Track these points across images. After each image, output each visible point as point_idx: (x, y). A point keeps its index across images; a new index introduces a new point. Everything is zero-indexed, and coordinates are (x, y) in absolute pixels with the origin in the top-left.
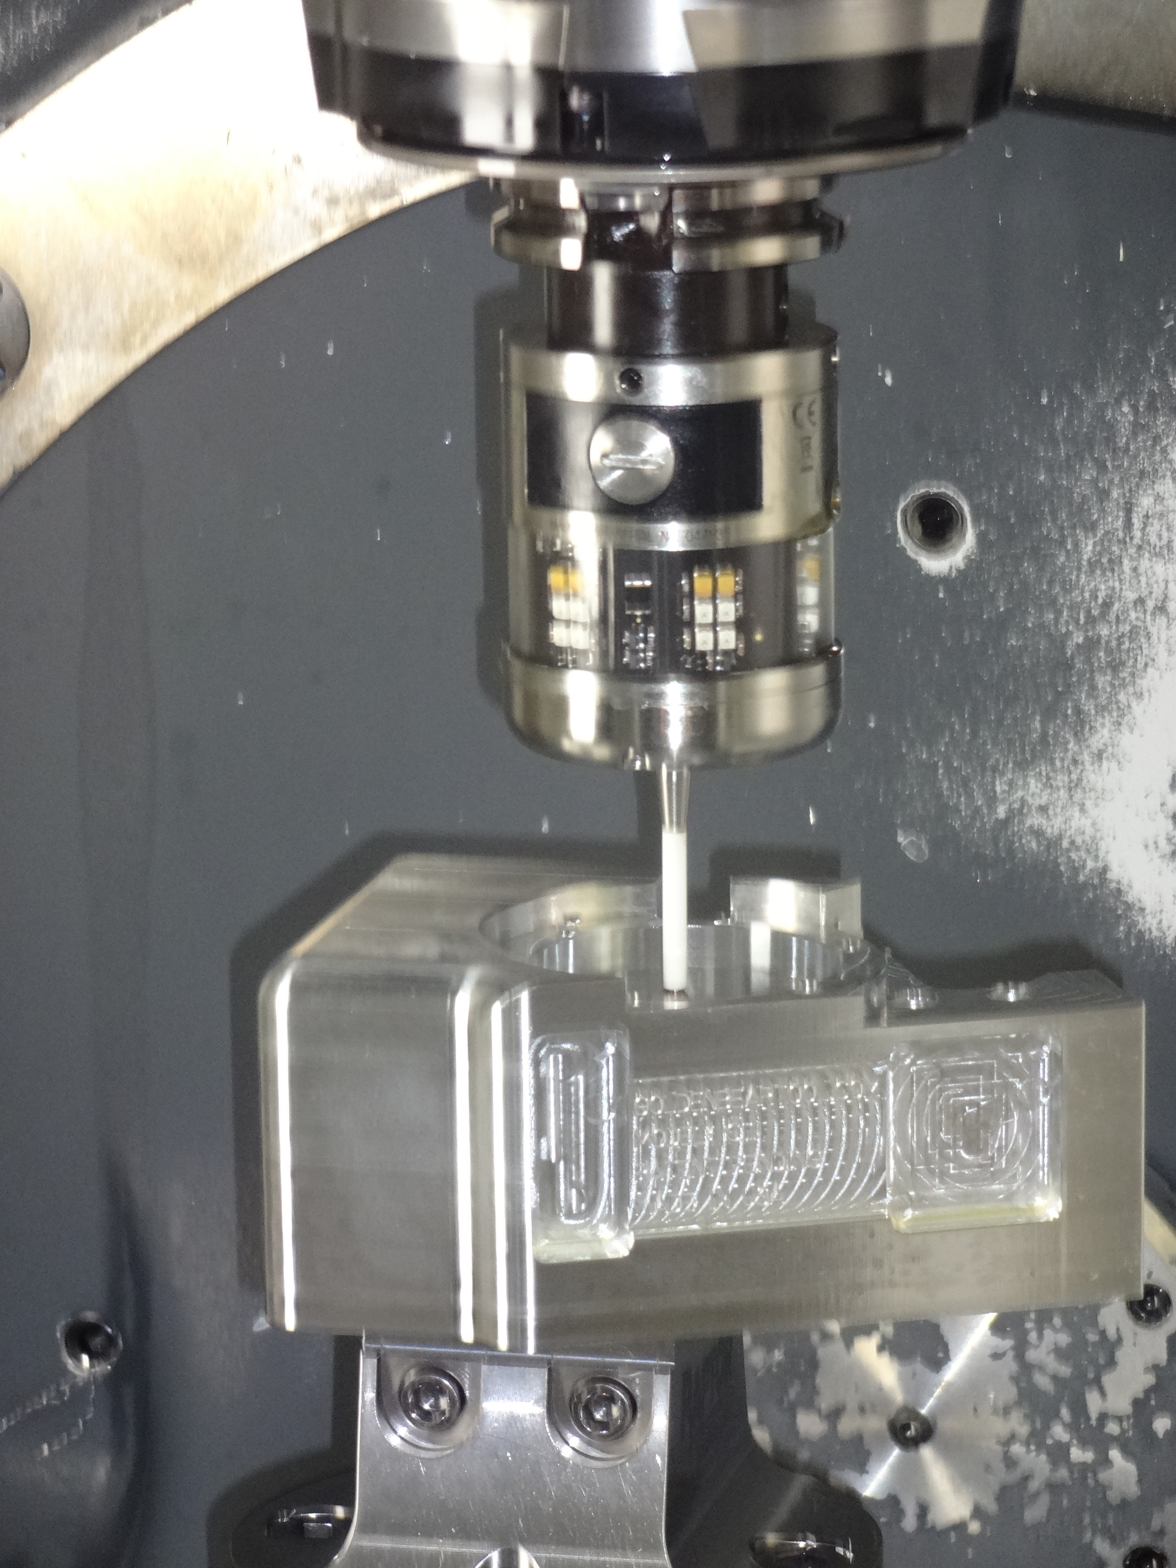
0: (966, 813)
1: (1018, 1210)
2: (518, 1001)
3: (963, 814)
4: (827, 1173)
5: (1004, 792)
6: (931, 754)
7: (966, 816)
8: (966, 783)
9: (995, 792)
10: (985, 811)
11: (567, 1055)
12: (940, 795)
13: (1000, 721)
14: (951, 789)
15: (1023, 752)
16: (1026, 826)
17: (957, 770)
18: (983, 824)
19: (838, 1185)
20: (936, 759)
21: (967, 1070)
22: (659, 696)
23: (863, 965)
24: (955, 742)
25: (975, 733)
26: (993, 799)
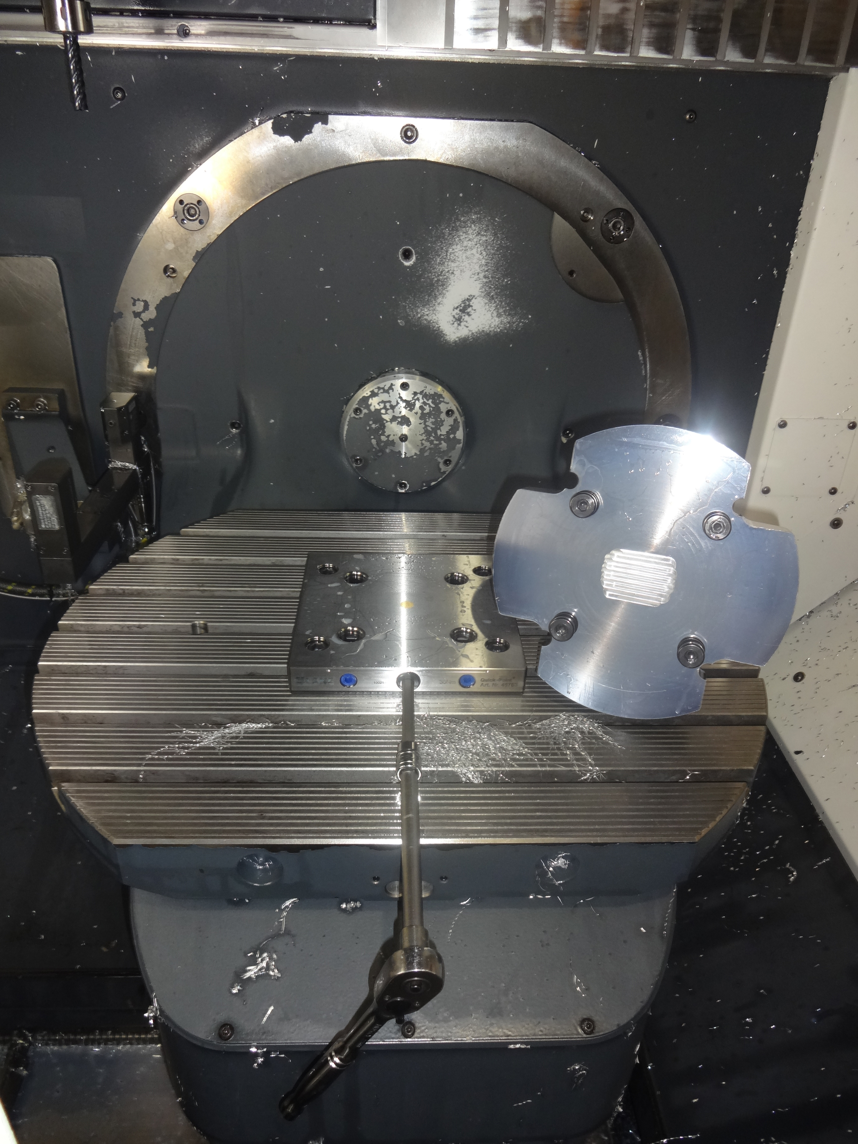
5: (420, 311)
7: (412, 317)
10: (416, 315)
14: (409, 311)
15: (424, 303)
16: (424, 318)
17: (410, 307)
18: (415, 318)
20: (406, 304)
24: (410, 301)
25: (414, 299)
26: (417, 313)
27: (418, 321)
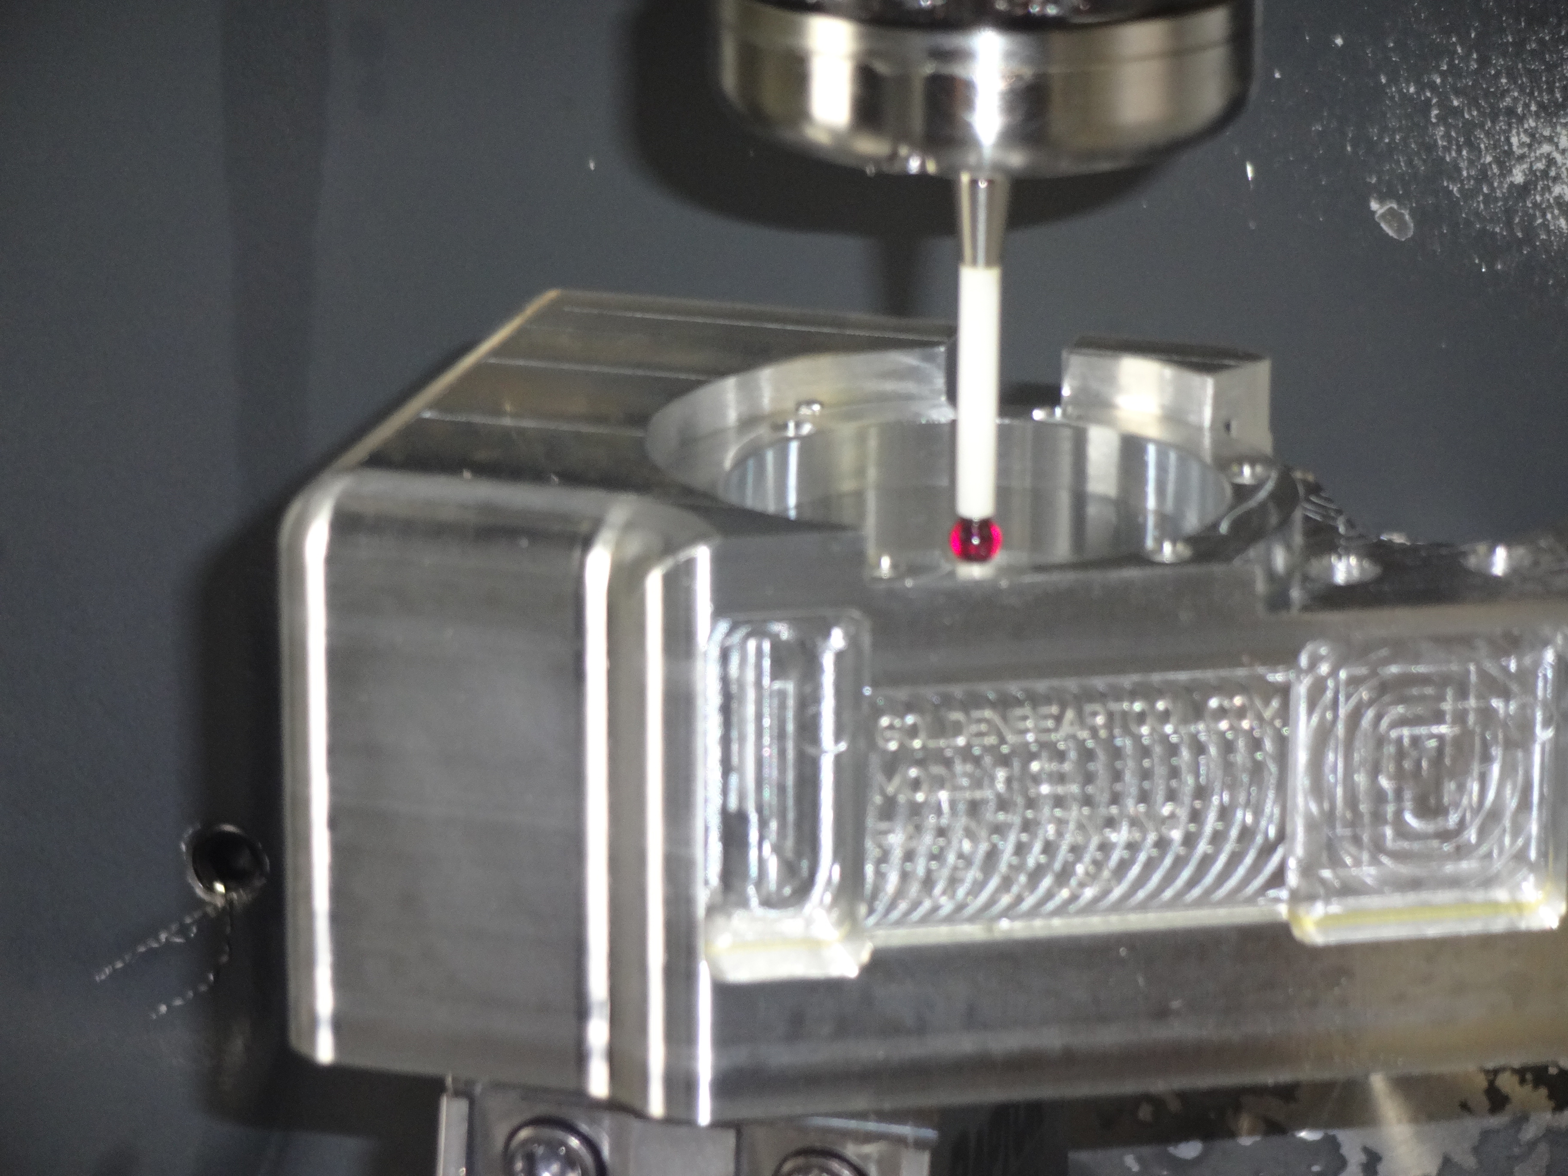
0: (1468, 173)
1: (1495, 905)
2: (690, 564)
3: (1465, 173)
4: (1190, 840)
5: (1522, 145)
6: (1421, 88)
7: (1469, 177)
8: (1469, 129)
9: (1510, 145)
10: (1495, 169)
11: (777, 645)
12: (1431, 147)
13: (1520, 45)
14: (1447, 136)
15: (1551, 91)
16: (1554, 195)
17: (1457, 112)
18: (1493, 189)
19: (1206, 861)
20: (1428, 94)
21: (1424, 680)
22: (962, 55)
23: (1263, 506)
24: (1454, 71)
25: (1484, 62)
26: (1505, 159)
27: (1509, 213)
